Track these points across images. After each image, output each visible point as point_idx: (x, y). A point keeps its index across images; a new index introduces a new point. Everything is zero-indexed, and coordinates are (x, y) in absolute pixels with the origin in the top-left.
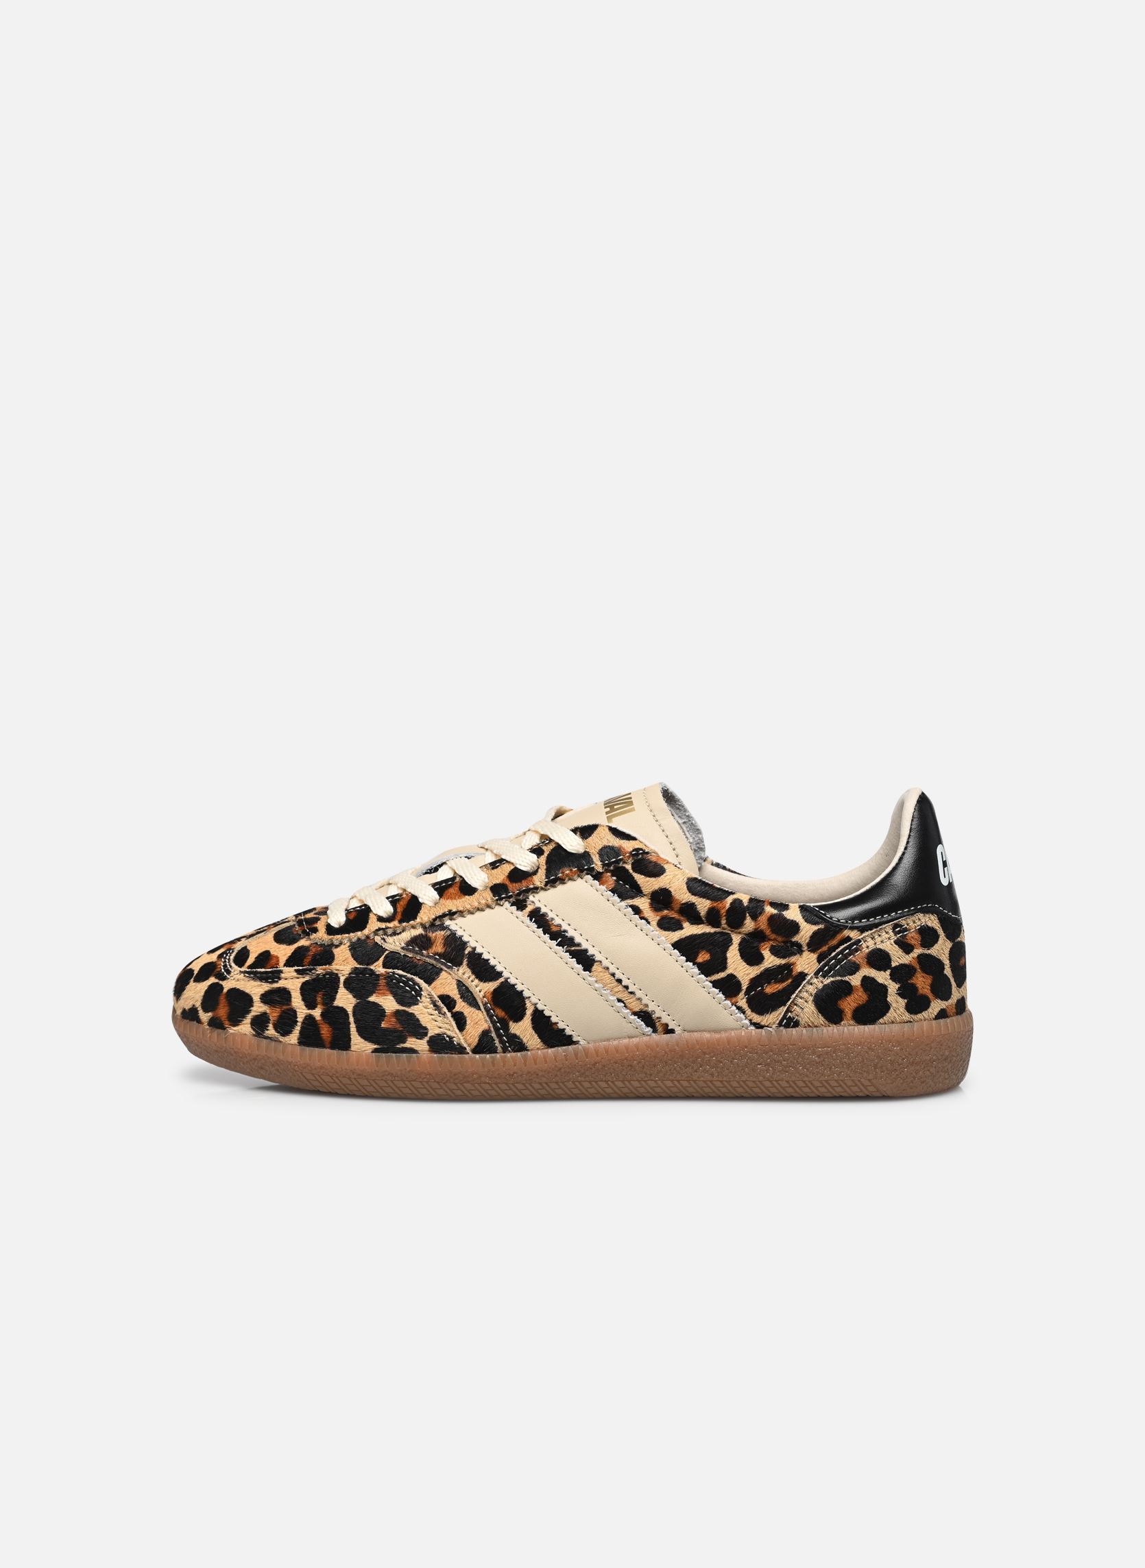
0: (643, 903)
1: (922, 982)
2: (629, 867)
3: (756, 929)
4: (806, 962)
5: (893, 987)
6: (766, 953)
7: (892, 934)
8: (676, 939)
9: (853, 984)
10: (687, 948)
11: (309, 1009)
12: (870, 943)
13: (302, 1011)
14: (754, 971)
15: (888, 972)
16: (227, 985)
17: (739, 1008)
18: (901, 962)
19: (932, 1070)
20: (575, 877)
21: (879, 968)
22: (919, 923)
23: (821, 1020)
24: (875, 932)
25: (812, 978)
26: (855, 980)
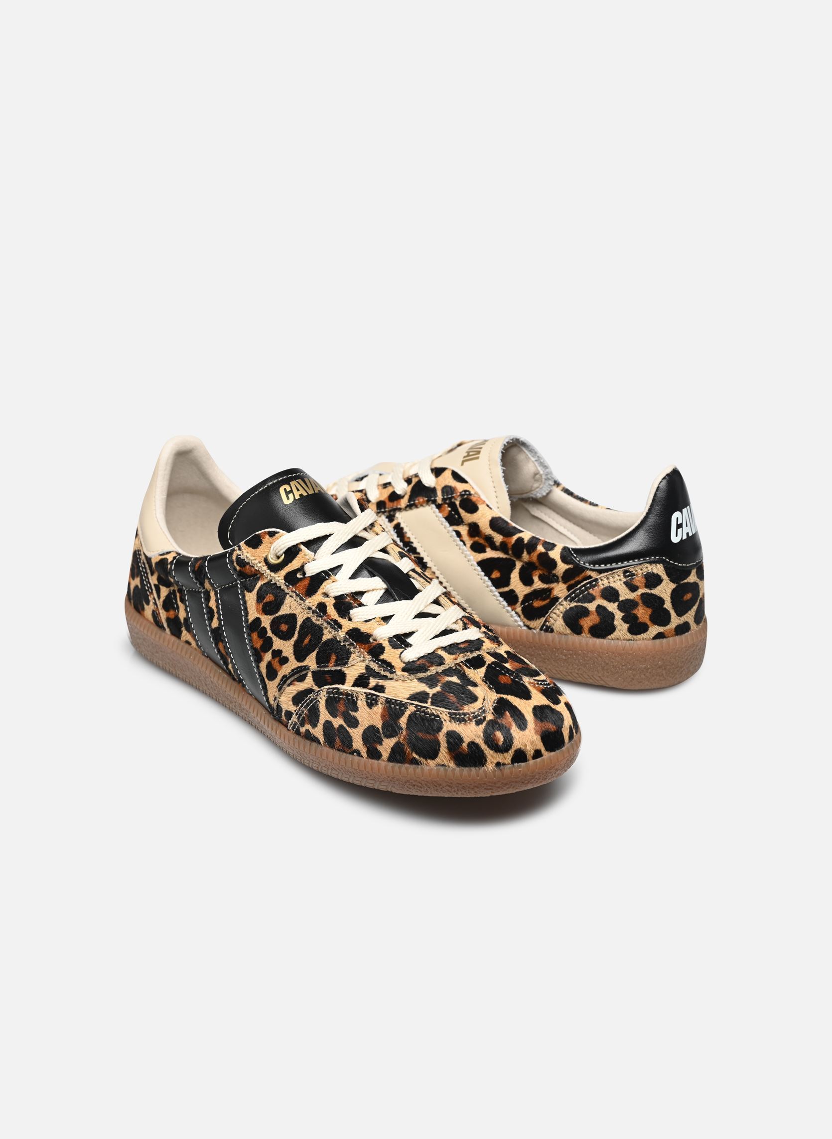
0: (464, 530)
1: (643, 613)
2: (458, 503)
3: (529, 561)
4: (560, 590)
5: (618, 615)
6: (536, 578)
7: (622, 577)
8: (480, 559)
9: (590, 609)
10: (486, 566)
12: (605, 582)
14: (527, 590)
15: (616, 604)
17: (517, 613)
18: (627, 598)
19: (648, 674)
20: (424, 505)
21: (610, 601)
22: (646, 570)
23: (568, 631)
24: (609, 575)
25: (562, 601)
26: (592, 607)
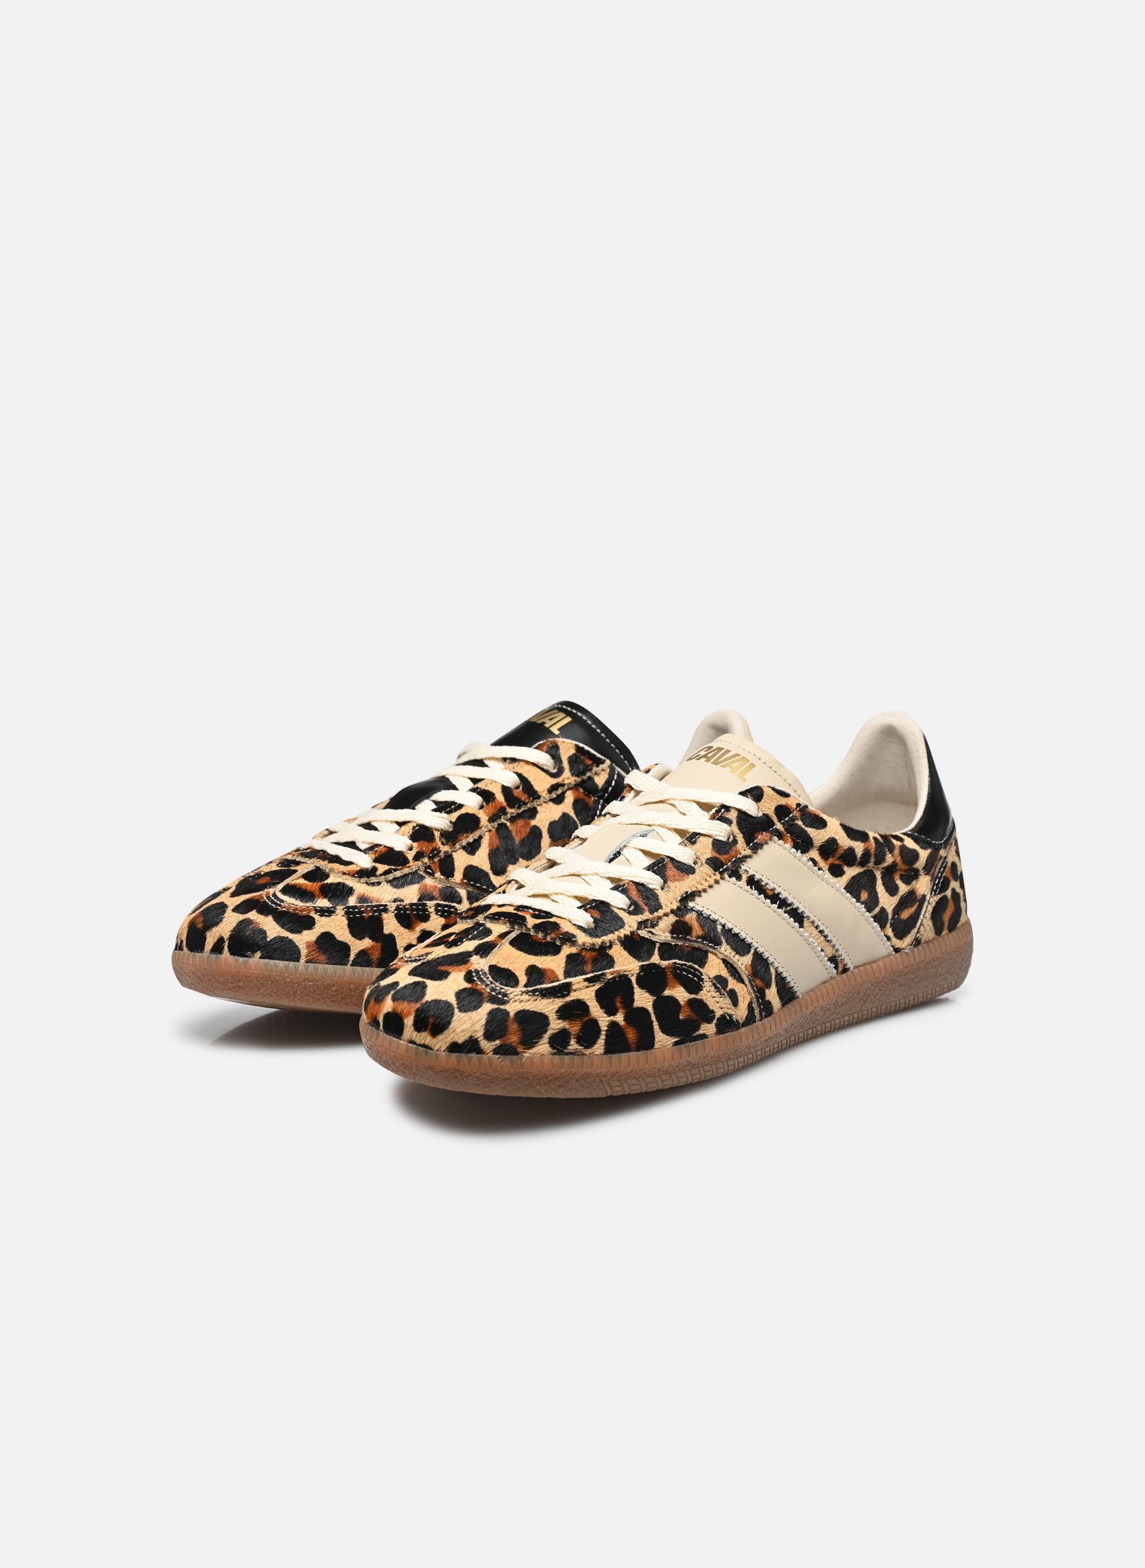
0: (814, 854)
2: (799, 822)
3: (891, 863)
4: (923, 885)
6: (899, 882)
8: (844, 883)
9: (947, 897)
10: (853, 888)
11: (610, 1016)
13: (604, 1020)
14: (894, 900)
16: (512, 1008)
17: (887, 937)
20: (766, 841)
23: (934, 934)
25: (928, 898)
26: (949, 893)
